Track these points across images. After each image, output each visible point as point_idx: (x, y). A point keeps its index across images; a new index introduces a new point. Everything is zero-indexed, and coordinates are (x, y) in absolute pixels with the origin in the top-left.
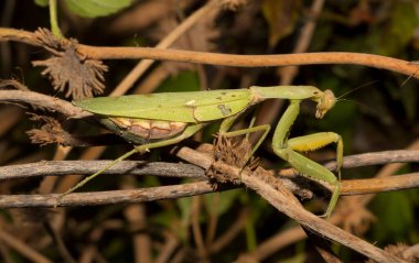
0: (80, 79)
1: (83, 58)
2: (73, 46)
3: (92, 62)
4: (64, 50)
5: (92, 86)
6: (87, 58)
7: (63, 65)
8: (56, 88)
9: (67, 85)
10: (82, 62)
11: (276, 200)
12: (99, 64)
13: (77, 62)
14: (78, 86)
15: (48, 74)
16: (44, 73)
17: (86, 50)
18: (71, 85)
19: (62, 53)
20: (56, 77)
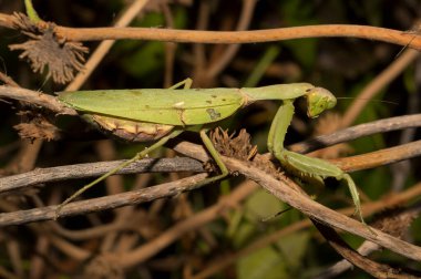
0: (59, 61)
1: (62, 41)
2: (51, 30)
3: (72, 44)
4: (41, 34)
5: (72, 67)
6: (67, 41)
7: (41, 48)
8: (35, 71)
9: (47, 67)
10: (62, 46)
11: (278, 190)
12: (79, 46)
13: (56, 45)
14: (58, 68)
15: (26, 57)
16: (22, 56)
17: (64, 32)
18: (51, 67)
19: (40, 37)
20: (35, 60)
